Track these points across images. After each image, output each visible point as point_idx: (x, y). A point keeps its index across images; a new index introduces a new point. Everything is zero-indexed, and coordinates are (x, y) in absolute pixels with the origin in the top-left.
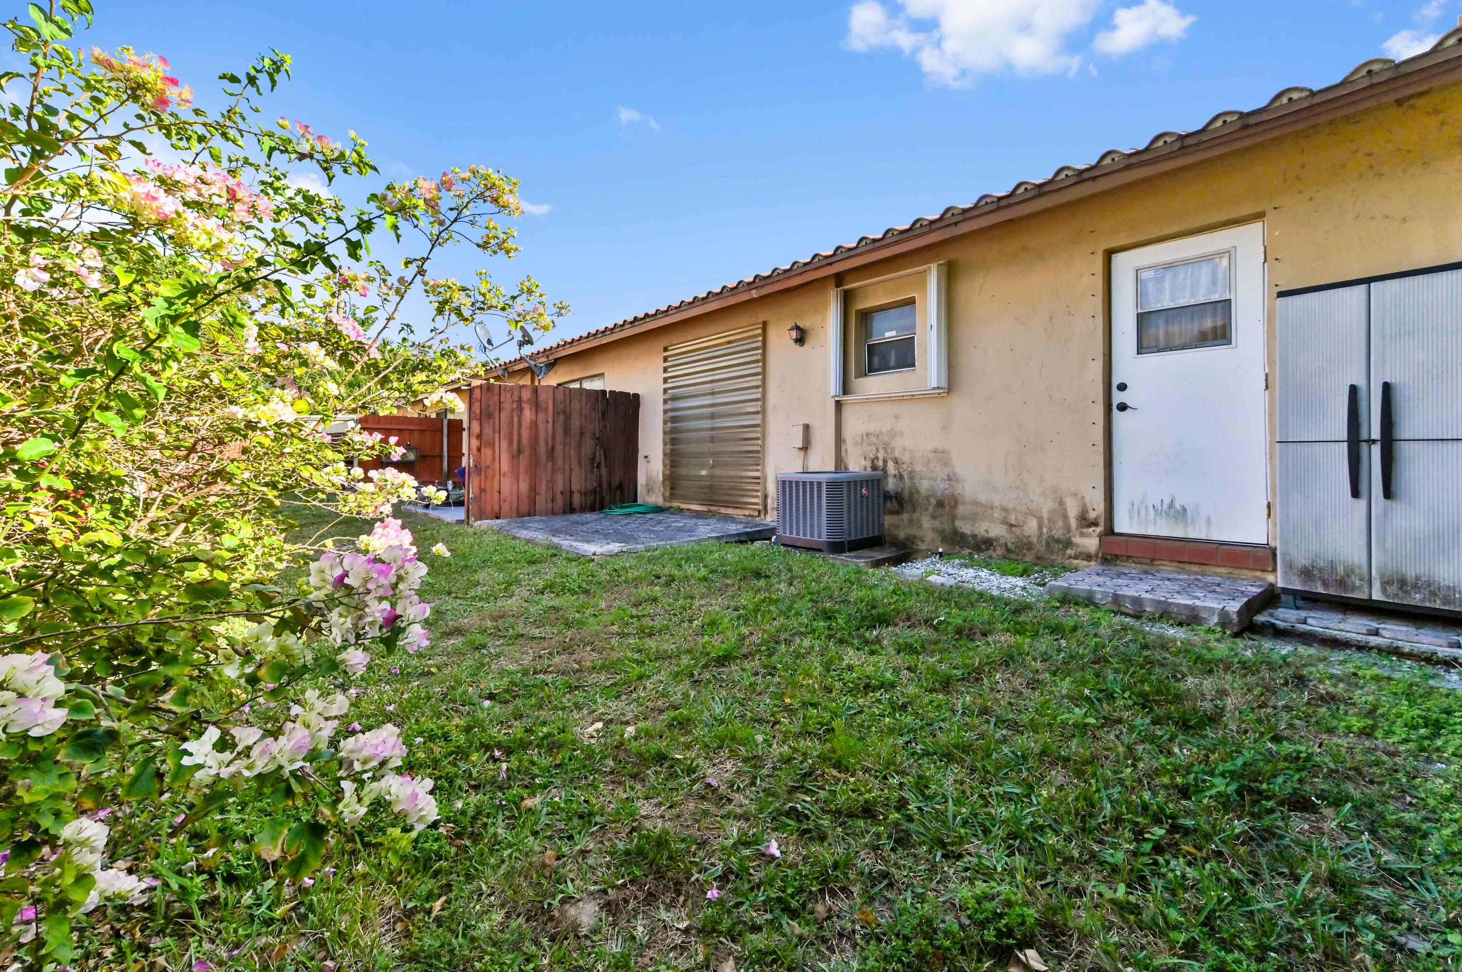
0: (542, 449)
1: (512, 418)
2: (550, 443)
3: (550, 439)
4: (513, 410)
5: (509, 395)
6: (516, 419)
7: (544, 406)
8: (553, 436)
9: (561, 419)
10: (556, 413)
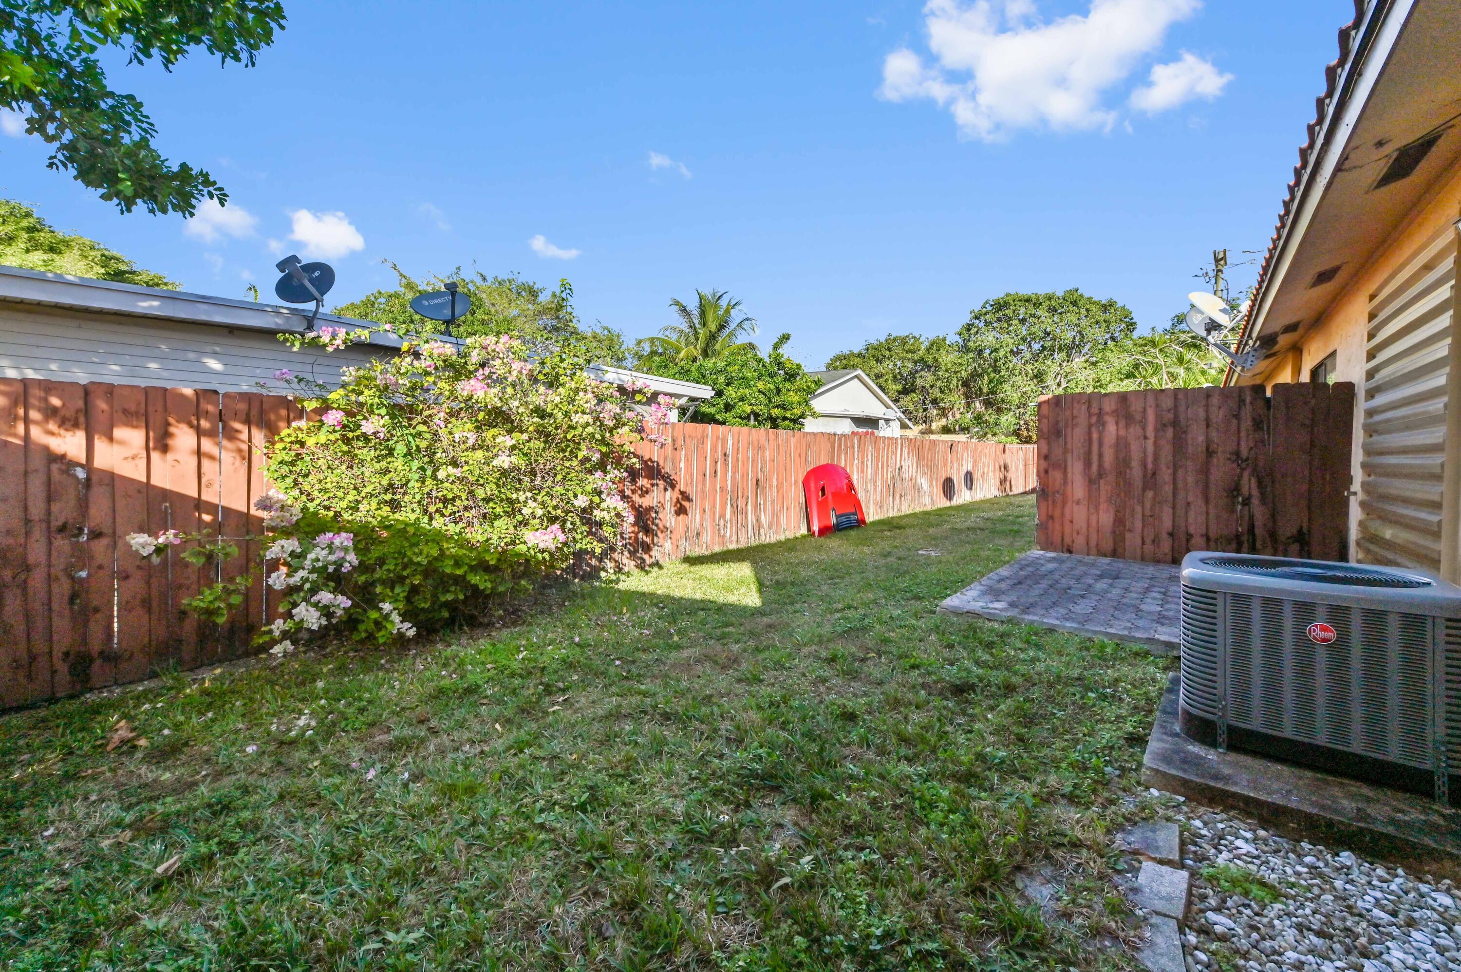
0: (1136, 472)
1: (1090, 433)
2: (1150, 466)
3: (1150, 460)
4: (1090, 426)
5: (1084, 408)
6: (1095, 436)
7: (1138, 417)
8: (1156, 458)
9: (1170, 433)
10: (1161, 427)
